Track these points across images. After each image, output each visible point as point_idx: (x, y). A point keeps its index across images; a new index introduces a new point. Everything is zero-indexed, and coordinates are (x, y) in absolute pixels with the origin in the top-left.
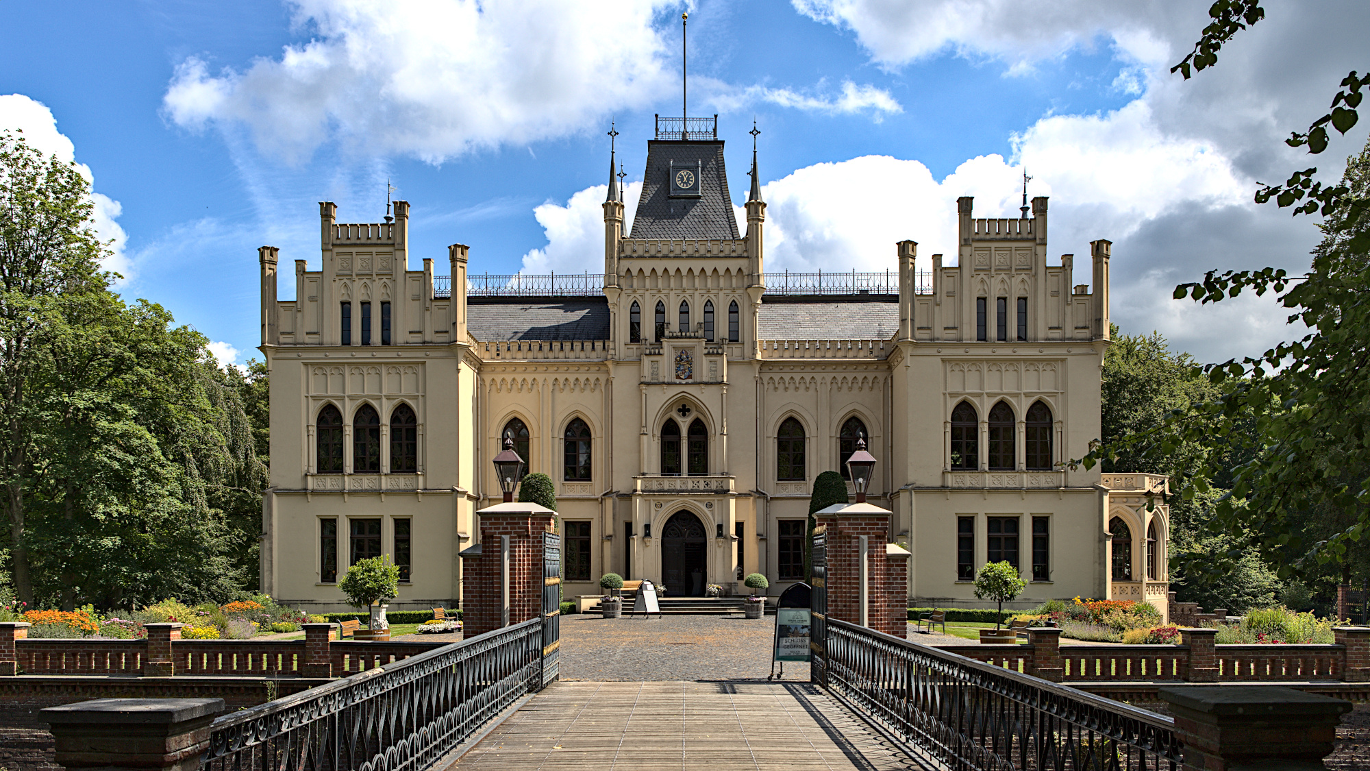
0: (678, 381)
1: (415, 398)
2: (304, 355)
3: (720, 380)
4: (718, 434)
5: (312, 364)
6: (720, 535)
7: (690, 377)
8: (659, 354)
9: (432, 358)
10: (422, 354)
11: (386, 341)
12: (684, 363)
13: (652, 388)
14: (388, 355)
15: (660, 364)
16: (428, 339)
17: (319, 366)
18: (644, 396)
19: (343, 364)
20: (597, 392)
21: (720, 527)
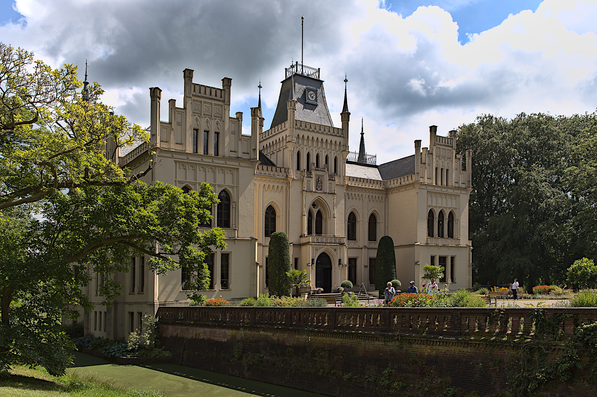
0: (317, 191)
1: (232, 187)
2: (175, 156)
3: (333, 192)
4: (332, 217)
5: (179, 162)
6: (340, 264)
7: (321, 190)
8: (311, 177)
9: (242, 167)
10: (237, 164)
11: (217, 154)
12: (319, 183)
13: (308, 193)
14: (218, 162)
15: (311, 181)
16: (240, 156)
17: (183, 164)
18: (304, 197)
19: (196, 164)
20: (281, 193)
21: (340, 260)
